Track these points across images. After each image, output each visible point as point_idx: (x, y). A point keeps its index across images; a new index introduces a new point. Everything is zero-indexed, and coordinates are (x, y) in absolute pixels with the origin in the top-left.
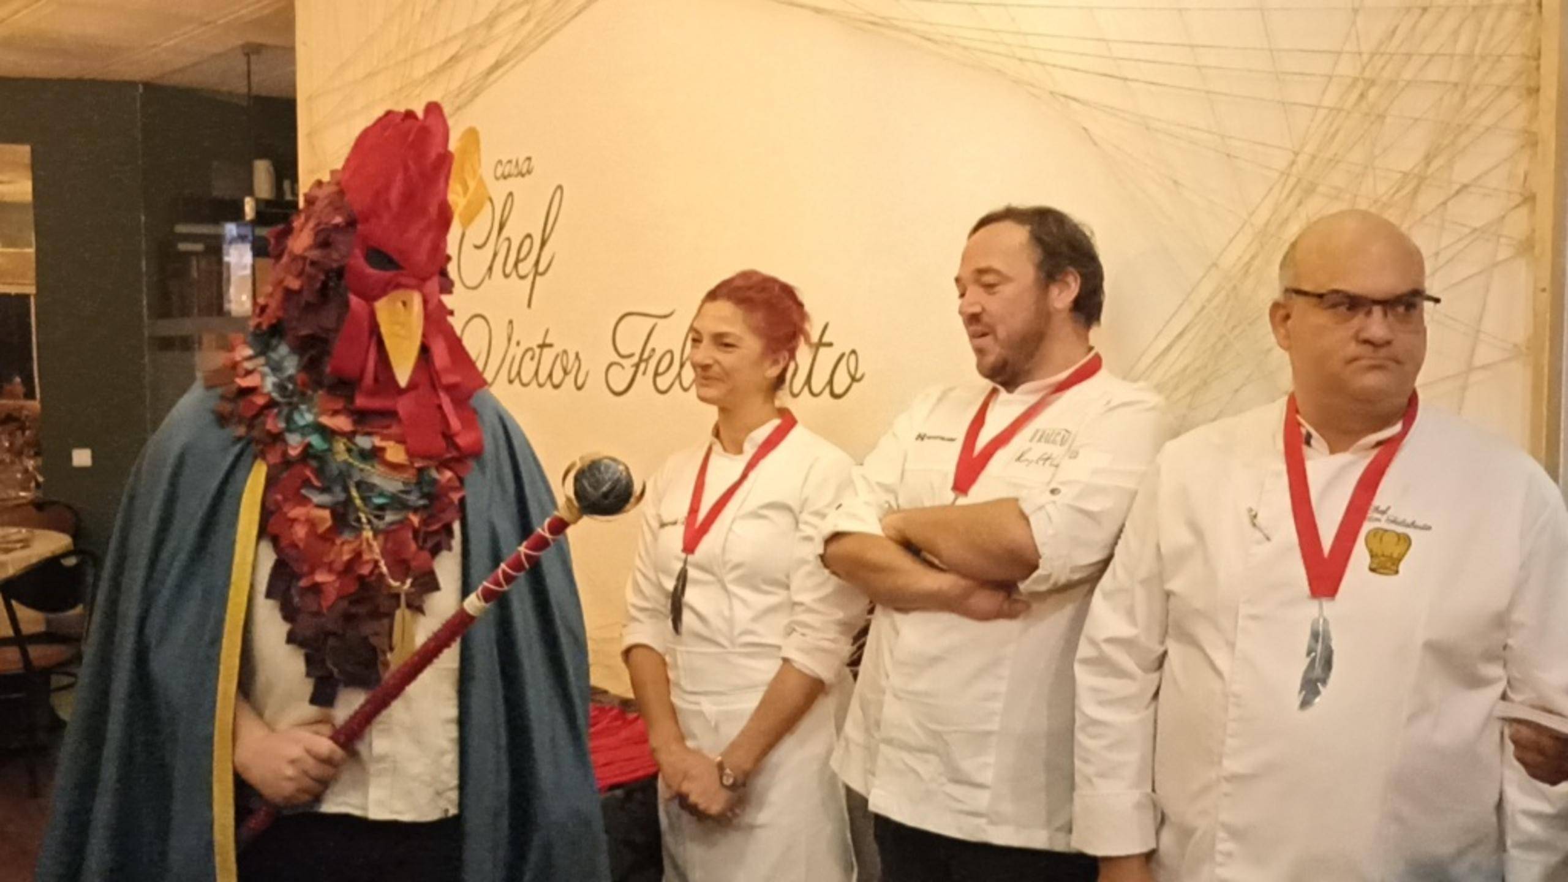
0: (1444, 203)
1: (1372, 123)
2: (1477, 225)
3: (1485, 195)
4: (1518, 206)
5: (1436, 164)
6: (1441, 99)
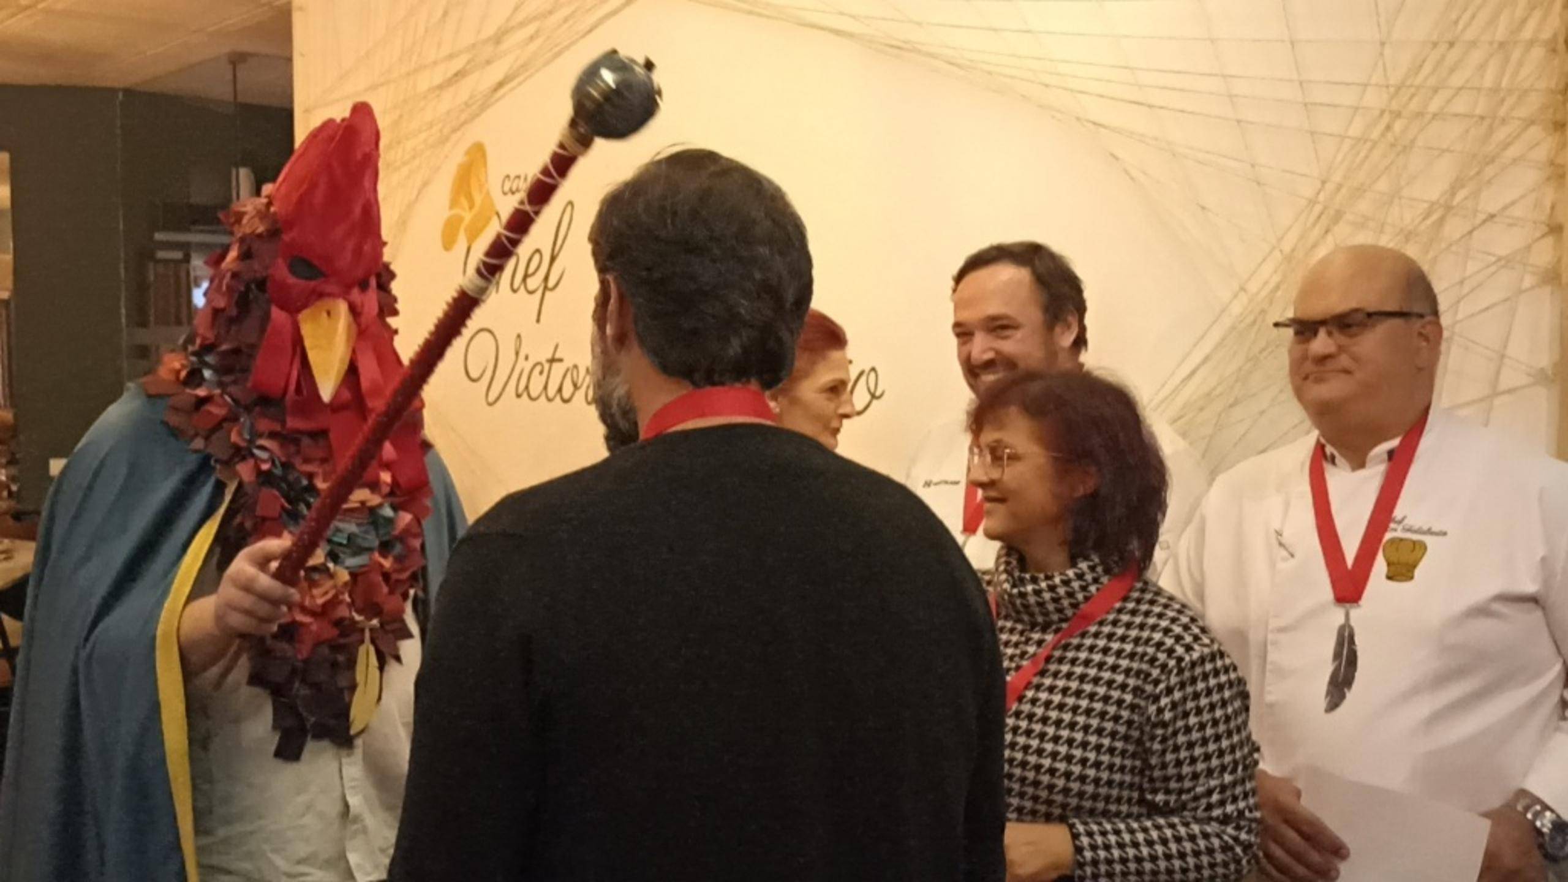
0: (1470, 232)
1: (1398, 155)
2: (1503, 252)
3: (1510, 225)
4: (1543, 236)
5: (1461, 195)
6: (1467, 131)
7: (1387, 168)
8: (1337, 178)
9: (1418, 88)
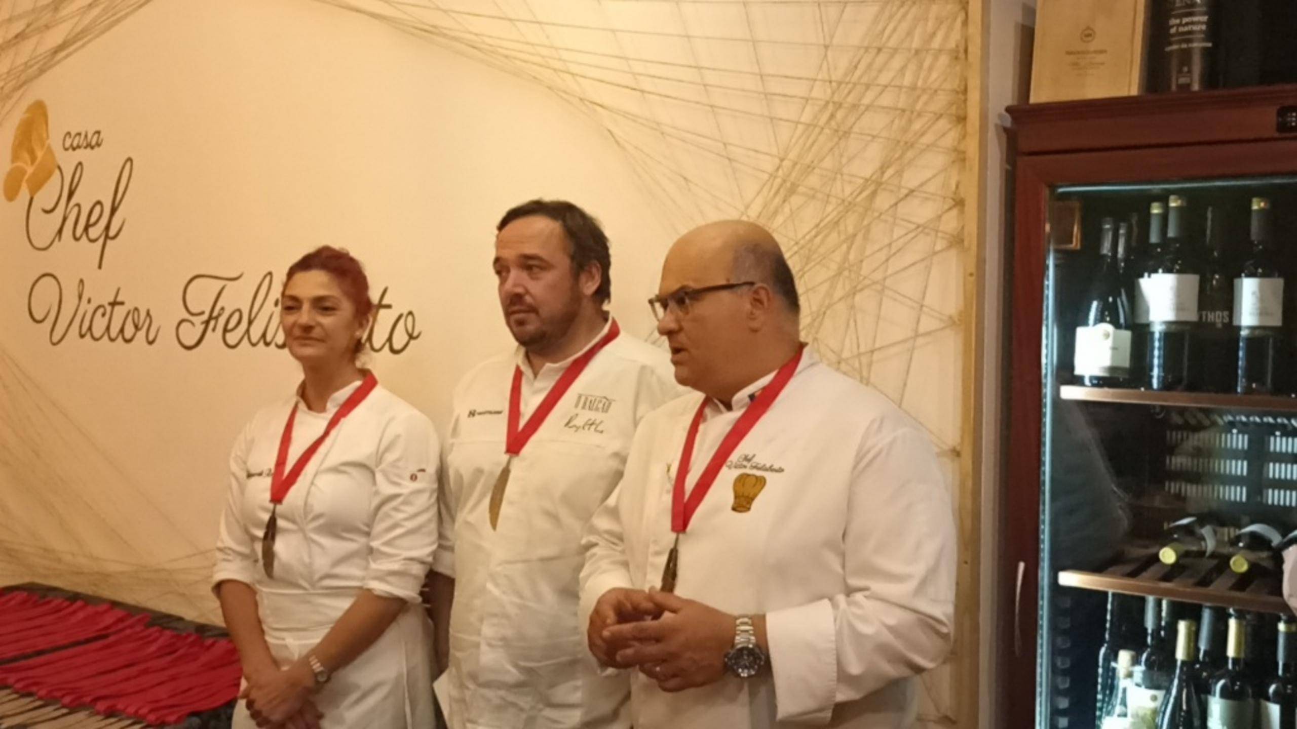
0: (896, 204)
1: (840, 139)
2: (921, 221)
3: (927, 199)
4: (950, 209)
5: (890, 172)
6: (892, 122)
7: (832, 149)
8: (792, 155)
9: (855, 84)
